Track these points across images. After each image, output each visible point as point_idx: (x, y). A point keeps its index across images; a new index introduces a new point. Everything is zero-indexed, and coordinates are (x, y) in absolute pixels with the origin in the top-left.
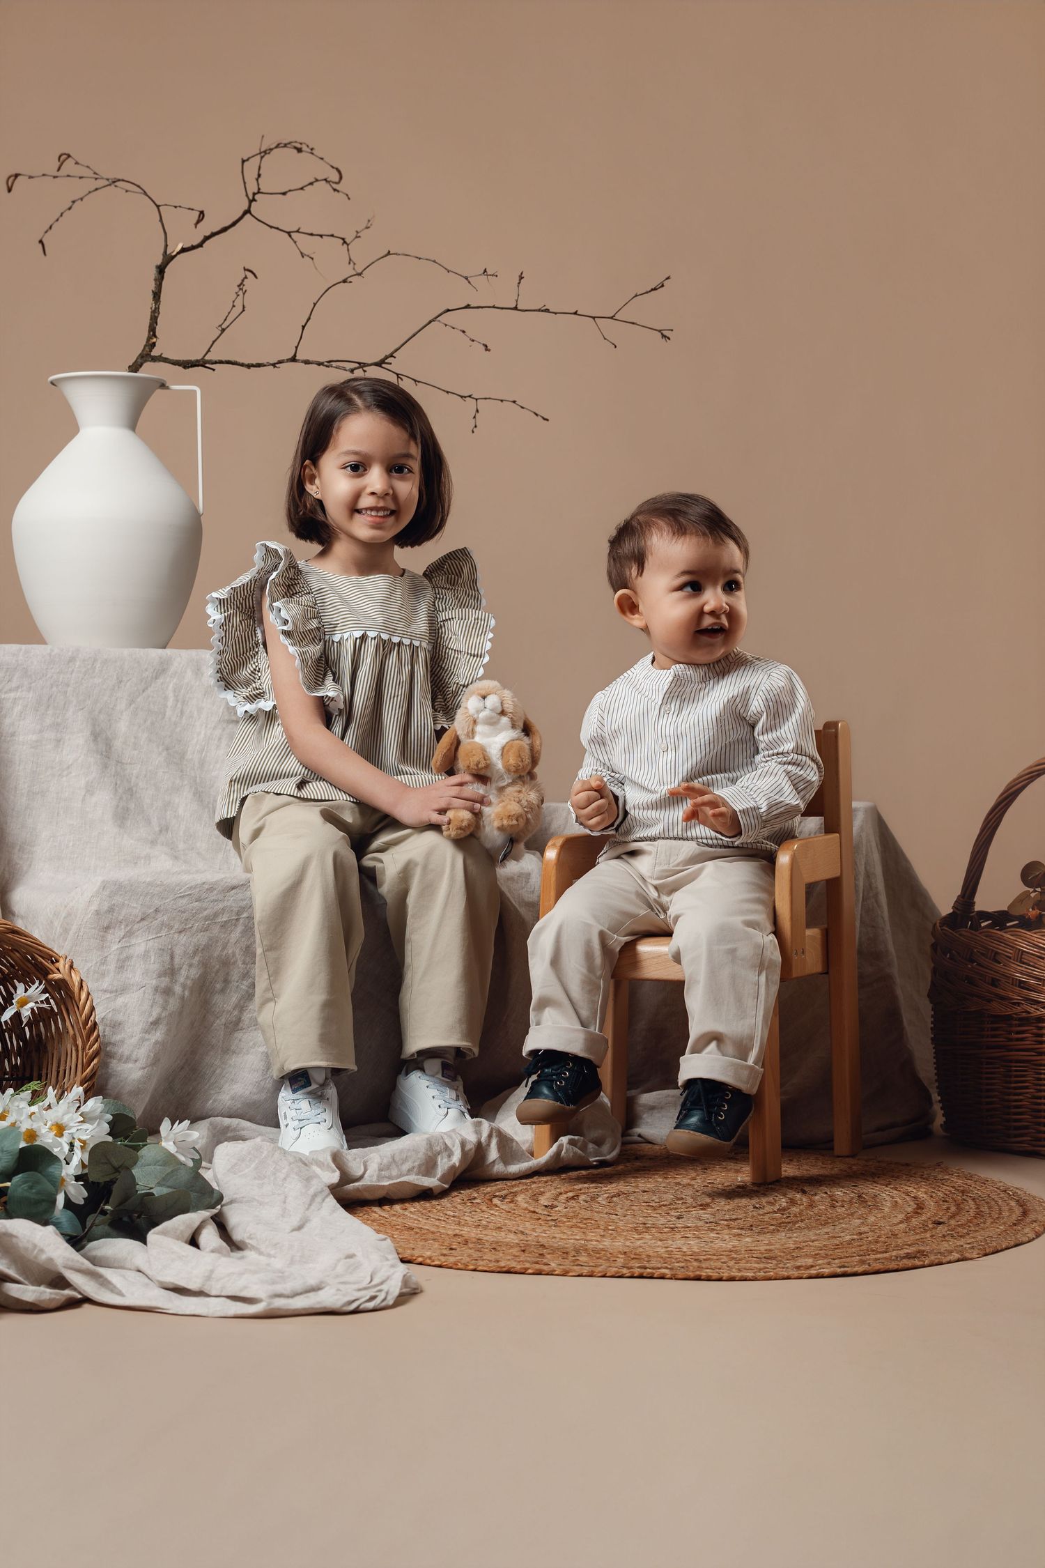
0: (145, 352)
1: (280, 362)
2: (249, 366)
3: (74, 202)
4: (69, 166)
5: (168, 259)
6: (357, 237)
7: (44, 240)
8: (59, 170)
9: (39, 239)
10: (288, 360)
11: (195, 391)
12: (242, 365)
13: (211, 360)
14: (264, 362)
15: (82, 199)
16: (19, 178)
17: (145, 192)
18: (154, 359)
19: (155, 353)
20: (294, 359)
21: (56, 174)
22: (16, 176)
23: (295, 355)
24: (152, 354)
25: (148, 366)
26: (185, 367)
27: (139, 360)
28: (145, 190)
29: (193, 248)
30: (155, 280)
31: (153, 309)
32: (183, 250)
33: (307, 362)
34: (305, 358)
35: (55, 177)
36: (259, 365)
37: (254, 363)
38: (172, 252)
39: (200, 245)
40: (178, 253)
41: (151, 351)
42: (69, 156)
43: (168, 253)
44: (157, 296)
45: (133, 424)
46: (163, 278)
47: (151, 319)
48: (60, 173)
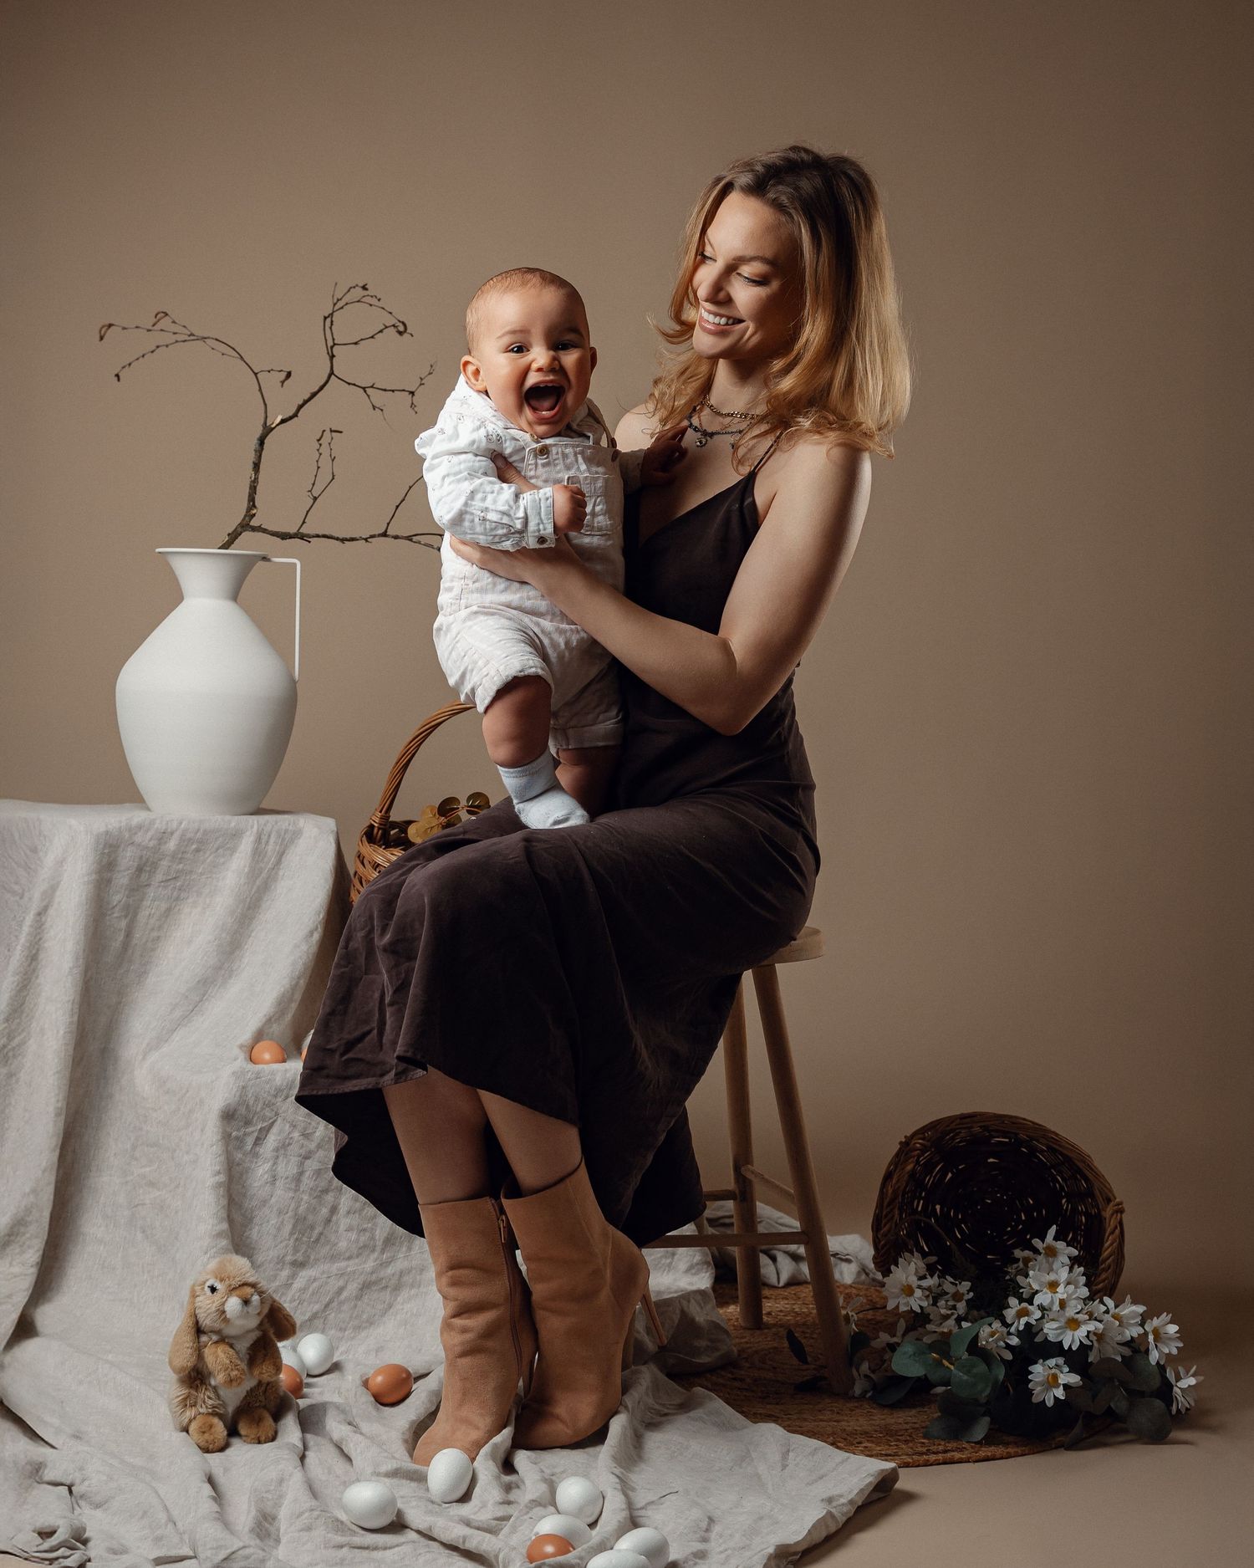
0: (245, 522)
1: (372, 536)
2: (343, 540)
3: (158, 347)
4: (165, 323)
5: (267, 430)
6: (421, 384)
7: (120, 374)
8: (154, 325)
9: (116, 373)
10: (380, 535)
11: (295, 564)
12: (337, 539)
13: (309, 534)
14: (357, 536)
15: (167, 346)
16: (112, 328)
17: (242, 357)
18: (254, 529)
19: (254, 522)
20: (385, 534)
21: (150, 328)
22: (110, 326)
23: (386, 531)
24: (252, 523)
25: (247, 536)
26: (283, 539)
27: (239, 530)
28: (242, 355)
29: (291, 418)
30: (256, 451)
31: (253, 479)
32: (283, 421)
33: (396, 537)
34: (394, 534)
35: (149, 330)
36: (352, 539)
37: (348, 537)
38: (273, 424)
39: (295, 415)
40: (278, 425)
41: (250, 520)
42: (166, 314)
43: (268, 424)
44: (256, 466)
45: (235, 596)
46: (262, 449)
47: (250, 488)
48: (155, 328)
